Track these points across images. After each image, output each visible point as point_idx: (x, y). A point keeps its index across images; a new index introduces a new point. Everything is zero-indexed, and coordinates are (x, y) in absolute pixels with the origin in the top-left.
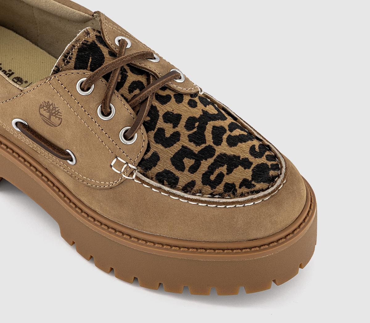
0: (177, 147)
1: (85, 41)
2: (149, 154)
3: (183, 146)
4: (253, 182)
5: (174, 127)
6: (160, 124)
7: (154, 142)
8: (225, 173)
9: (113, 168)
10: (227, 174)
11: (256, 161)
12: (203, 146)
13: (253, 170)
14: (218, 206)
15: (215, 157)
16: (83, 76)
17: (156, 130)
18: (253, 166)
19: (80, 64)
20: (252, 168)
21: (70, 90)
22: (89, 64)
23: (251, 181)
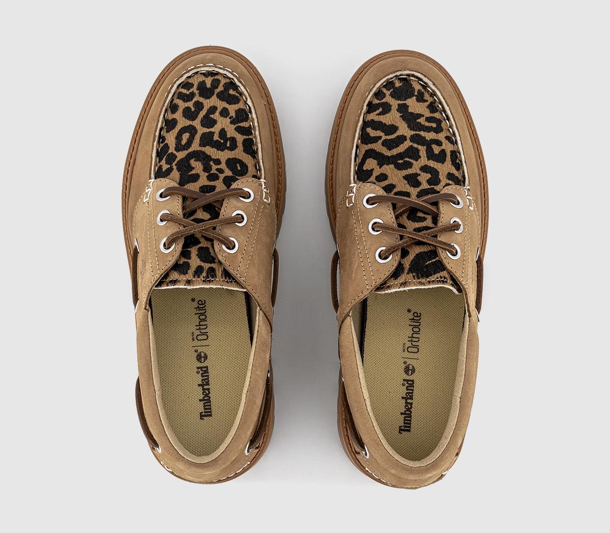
0: (432, 164)
1: (415, 279)
2: (450, 182)
3: (428, 160)
4: (416, 93)
5: (419, 175)
6: (425, 186)
7: (441, 183)
8: (424, 118)
10: (423, 116)
11: (394, 103)
12: (415, 145)
13: (405, 100)
15: (417, 132)
16: (445, 257)
17: (432, 186)
18: (400, 102)
19: (440, 266)
20: (404, 102)
22: (434, 260)
23: (416, 96)
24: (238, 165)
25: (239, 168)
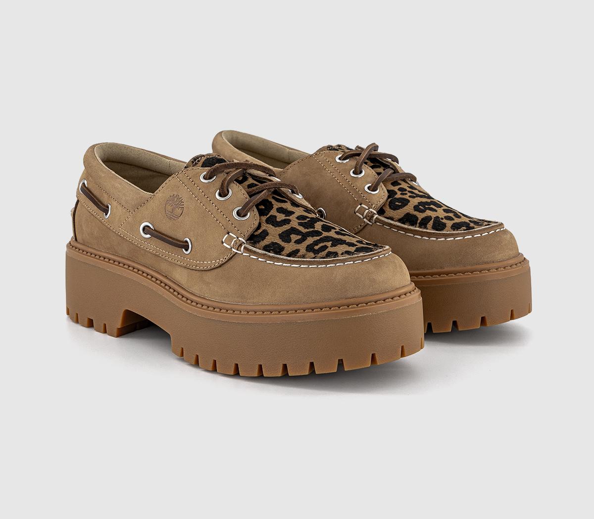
0: (286, 227)
2: (260, 231)
3: (292, 227)
5: (286, 216)
6: (274, 213)
7: (265, 223)
8: (329, 246)
9: (224, 244)
12: (312, 229)
14: (319, 266)
17: (268, 216)
19: (207, 165)
21: (194, 180)
24: (400, 204)
25: (397, 203)
